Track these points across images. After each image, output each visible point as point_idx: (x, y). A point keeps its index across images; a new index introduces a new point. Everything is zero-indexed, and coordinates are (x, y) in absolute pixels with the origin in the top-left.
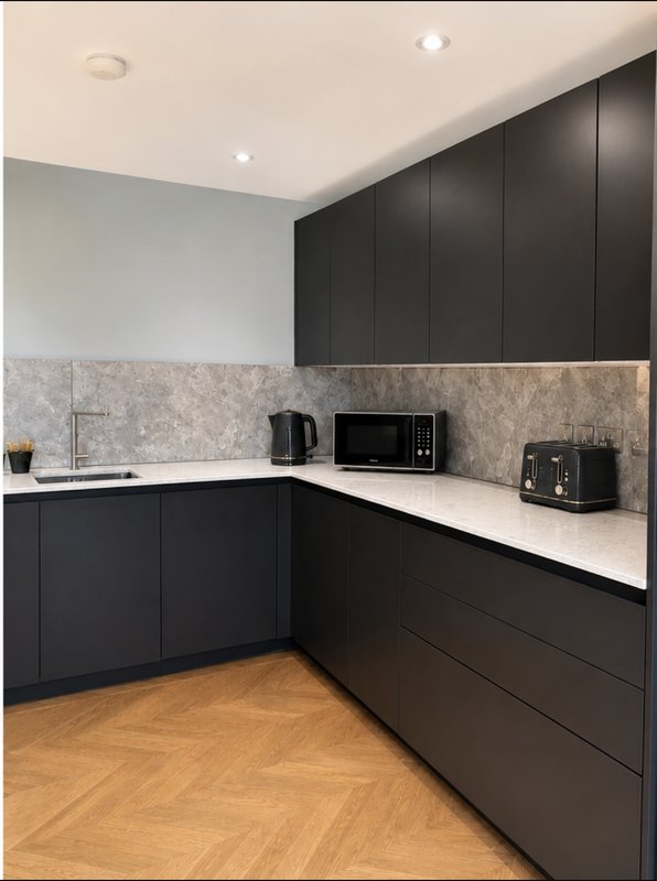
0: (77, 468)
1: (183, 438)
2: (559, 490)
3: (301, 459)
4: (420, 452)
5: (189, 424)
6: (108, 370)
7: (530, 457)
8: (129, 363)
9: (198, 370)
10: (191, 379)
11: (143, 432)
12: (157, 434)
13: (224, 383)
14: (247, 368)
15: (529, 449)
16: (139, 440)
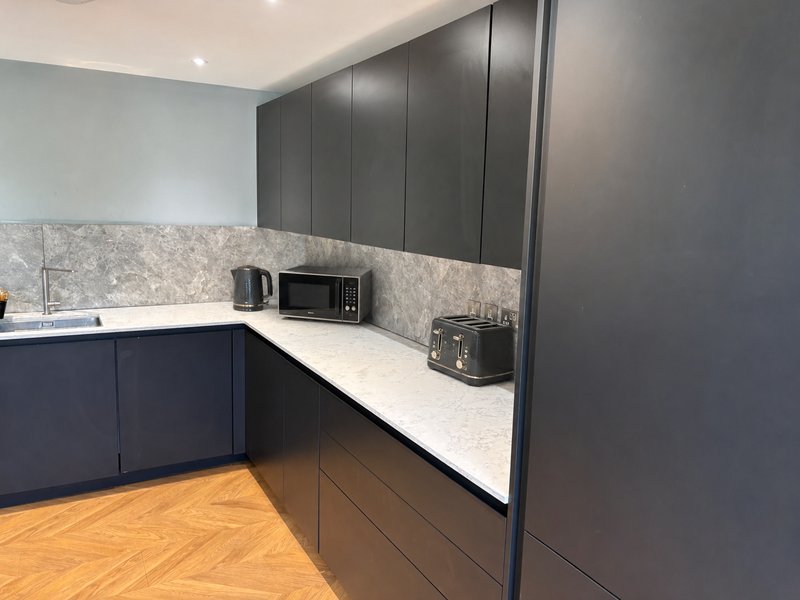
0: (50, 313)
1: (153, 287)
2: (459, 364)
3: (258, 305)
4: (347, 308)
5: (159, 276)
6: (80, 232)
7: (436, 332)
8: (100, 225)
9: (167, 230)
10: (160, 239)
11: (115, 282)
12: (127, 284)
13: (192, 242)
14: (213, 229)
15: (436, 324)
16: (111, 289)
